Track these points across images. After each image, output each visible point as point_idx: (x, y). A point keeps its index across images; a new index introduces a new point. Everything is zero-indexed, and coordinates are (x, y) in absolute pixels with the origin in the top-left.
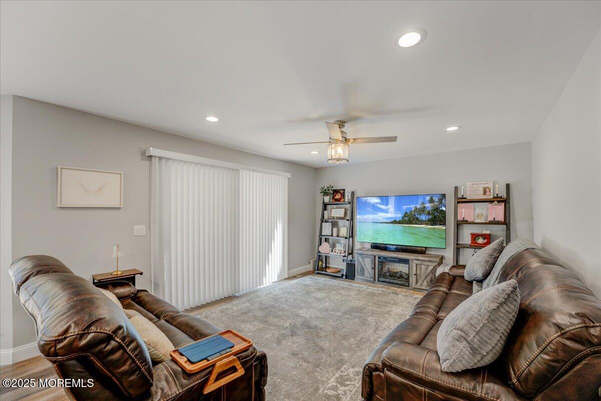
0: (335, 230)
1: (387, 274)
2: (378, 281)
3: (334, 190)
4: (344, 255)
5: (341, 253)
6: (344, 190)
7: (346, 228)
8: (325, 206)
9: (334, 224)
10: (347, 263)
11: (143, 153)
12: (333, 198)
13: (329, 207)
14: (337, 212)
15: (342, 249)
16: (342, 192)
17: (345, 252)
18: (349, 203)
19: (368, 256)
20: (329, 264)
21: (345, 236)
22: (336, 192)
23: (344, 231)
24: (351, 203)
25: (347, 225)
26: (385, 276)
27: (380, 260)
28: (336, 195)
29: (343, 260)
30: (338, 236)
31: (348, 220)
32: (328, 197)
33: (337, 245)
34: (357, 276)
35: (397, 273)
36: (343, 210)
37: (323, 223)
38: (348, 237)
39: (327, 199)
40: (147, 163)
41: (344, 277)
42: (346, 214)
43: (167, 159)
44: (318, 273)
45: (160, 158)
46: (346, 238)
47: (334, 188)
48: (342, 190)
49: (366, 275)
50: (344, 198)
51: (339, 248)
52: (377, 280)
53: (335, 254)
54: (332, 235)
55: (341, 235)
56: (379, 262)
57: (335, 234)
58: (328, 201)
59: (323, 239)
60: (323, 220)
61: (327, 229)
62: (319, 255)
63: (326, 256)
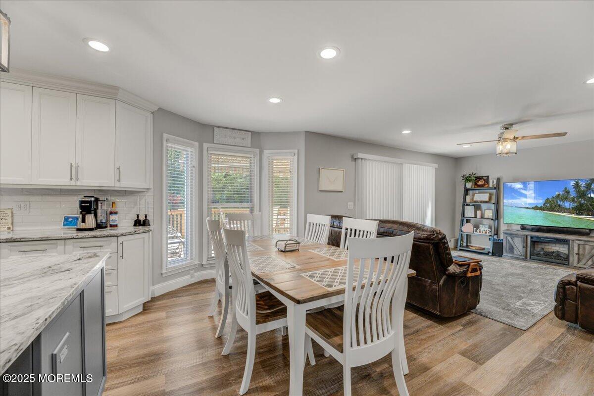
0: (479, 213)
1: (542, 253)
2: (530, 258)
3: (476, 177)
4: (490, 234)
5: (486, 233)
6: (488, 177)
7: (491, 211)
8: (467, 191)
9: (477, 207)
10: (493, 242)
11: (352, 157)
12: (476, 184)
13: (471, 192)
14: (481, 196)
15: (487, 229)
16: (486, 178)
17: (490, 232)
18: (495, 188)
19: (518, 236)
20: (470, 243)
21: (491, 217)
22: (479, 178)
23: (489, 214)
24: (497, 188)
25: (493, 209)
26: (538, 255)
27: (532, 240)
28: (479, 182)
29: (490, 239)
30: (482, 217)
31: (494, 204)
32: (471, 183)
33: (481, 226)
34: (505, 254)
35: (553, 252)
36: (488, 195)
37: (466, 207)
38: (494, 219)
39: (469, 185)
40: (354, 162)
41: (490, 254)
42: (490, 198)
43: (365, 159)
44: (460, 250)
45: (362, 159)
46: (492, 220)
47: (477, 176)
48: (485, 176)
49: (515, 252)
50: (488, 183)
51: (484, 228)
52: (528, 258)
53: (479, 233)
54: (476, 217)
55: (486, 216)
56: (531, 241)
57: (479, 215)
58: (470, 187)
59: (465, 220)
60: (465, 204)
61: (470, 212)
62: (462, 234)
63: (467, 235)
